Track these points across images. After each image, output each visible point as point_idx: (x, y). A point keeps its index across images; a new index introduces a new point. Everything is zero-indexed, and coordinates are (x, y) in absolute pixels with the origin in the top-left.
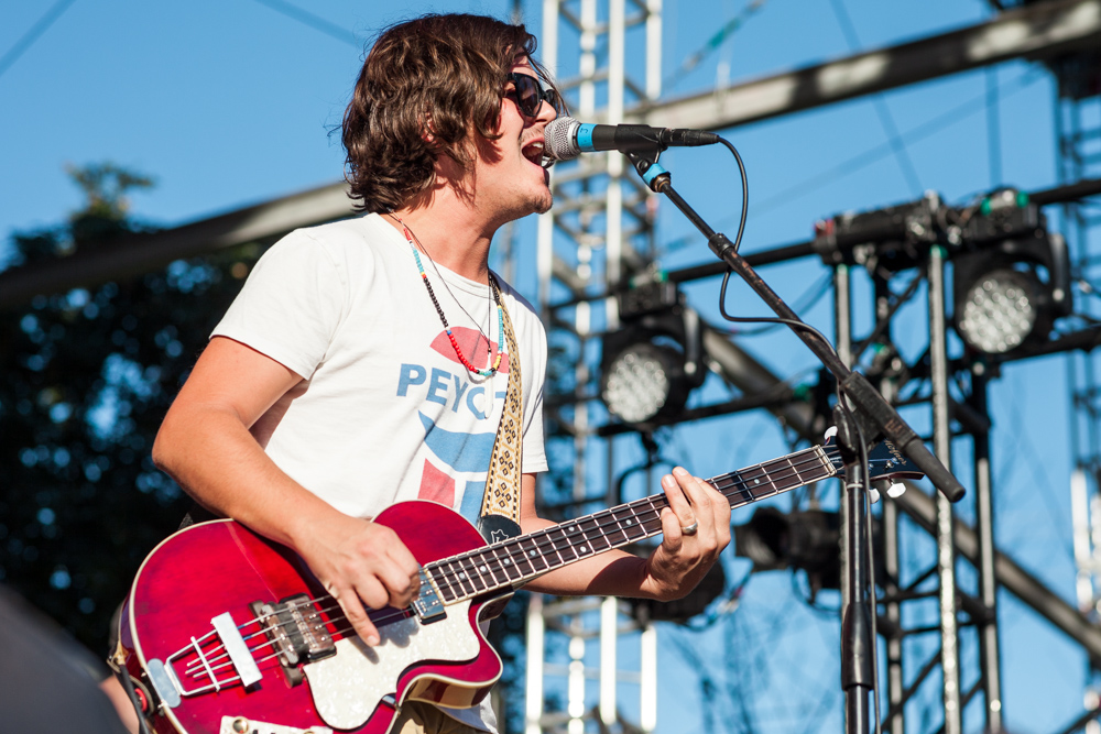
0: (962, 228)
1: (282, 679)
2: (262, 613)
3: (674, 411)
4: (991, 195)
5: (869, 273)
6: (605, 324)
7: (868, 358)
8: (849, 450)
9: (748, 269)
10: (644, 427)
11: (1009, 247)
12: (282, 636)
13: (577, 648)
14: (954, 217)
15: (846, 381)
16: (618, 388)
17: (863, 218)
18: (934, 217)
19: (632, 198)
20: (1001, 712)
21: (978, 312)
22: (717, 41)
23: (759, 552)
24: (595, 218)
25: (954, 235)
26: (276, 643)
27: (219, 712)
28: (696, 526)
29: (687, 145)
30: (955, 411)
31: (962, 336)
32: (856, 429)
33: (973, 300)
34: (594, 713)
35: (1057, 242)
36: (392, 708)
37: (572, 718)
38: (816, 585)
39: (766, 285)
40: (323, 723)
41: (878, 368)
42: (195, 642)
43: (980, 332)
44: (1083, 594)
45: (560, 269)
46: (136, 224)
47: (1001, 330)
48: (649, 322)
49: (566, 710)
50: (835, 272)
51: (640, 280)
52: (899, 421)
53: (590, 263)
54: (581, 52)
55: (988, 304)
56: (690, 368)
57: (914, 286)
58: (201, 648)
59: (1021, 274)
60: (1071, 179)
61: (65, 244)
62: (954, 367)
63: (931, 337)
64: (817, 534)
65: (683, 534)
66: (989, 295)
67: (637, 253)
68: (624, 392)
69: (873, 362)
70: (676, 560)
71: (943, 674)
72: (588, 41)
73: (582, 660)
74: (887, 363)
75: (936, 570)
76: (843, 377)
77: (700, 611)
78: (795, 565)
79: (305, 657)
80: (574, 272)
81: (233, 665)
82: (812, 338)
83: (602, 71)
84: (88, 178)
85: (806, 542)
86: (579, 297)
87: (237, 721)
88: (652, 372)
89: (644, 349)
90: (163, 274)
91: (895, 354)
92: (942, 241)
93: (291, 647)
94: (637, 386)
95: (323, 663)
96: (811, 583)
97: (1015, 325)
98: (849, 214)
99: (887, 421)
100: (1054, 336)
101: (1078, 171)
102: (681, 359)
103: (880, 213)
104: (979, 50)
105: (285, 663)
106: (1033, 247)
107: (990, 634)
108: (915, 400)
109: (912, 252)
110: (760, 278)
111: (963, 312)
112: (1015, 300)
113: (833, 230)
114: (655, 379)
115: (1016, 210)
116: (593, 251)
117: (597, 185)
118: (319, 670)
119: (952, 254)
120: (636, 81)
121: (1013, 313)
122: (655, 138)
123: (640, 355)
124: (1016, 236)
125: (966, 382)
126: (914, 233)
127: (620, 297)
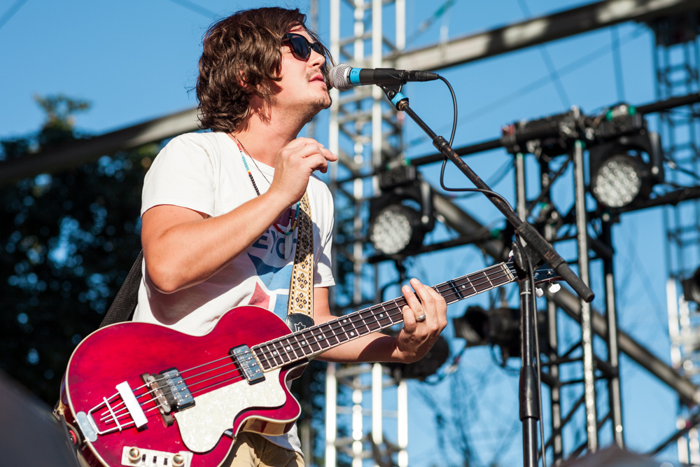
0: (594, 129)
1: (161, 422)
2: (148, 381)
3: (415, 246)
4: (612, 108)
5: (537, 158)
6: (372, 192)
7: (537, 211)
8: (522, 270)
9: (458, 158)
10: (398, 257)
11: (624, 140)
12: (160, 395)
13: (357, 396)
14: (589, 122)
15: (520, 227)
16: (380, 233)
17: (532, 124)
18: (577, 122)
19: (388, 112)
20: (623, 433)
21: (605, 182)
22: (440, 12)
23: (470, 335)
24: (365, 126)
25: (589, 134)
26: (157, 399)
27: (122, 443)
28: (425, 316)
29: (418, 81)
30: (591, 244)
31: (595, 197)
32: (526, 257)
33: (602, 174)
34: (369, 437)
35: (654, 137)
36: (231, 438)
37: (354, 441)
38: (506, 355)
39: (469, 168)
40: (187, 449)
41: (543, 218)
42: (106, 401)
43: (606, 194)
44: (675, 357)
45: (344, 158)
46: (78, 133)
47: (619, 193)
48: (399, 191)
49: (351, 435)
50: (515, 158)
51: (393, 165)
52: (553, 252)
53: (362, 154)
54: (355, 21)
55: (611, 177)
56: (425, 219)
57: (565, 166)
58: (110, 404)
59: (632, 158)
60: (664, 97)
61: (34, 147)
62: (590, 217)
63: (576, 198)
64: (506, 323)
65: (417, 321)
66: (612, 171)
67: (391, 147)
68: (384, 235)
69: (540, 214)
70: (413, 338)
71: (586, 410)
72: (359, 14)
73: (361, 404)
74: (549, 215)
75: (580, 344)
76: (518, 225)
77: (433, 372)
78: (492, 342)
79: (175, 408)
80: (352, 160)
81: (130, 414)
82: (498, 200)
83: (368, 33)
84: (49, 104)
85: (499, 328)
86: (355, 176)
87: (132, 450)
88: (401, 223)
89: (396, 208)
90: (96, 165)
91: (554, 209)
92: (582, 137)
93: (166, 402)
94: (392, 232)
95: (187, 411)
96: (502, 354)
97: (628, 190)
98: (523, 121)
99: (546, 252)
100: (653, 196)
101: (669, 92)
102: (419, 214)
103: (543, 120)
104: (605, 16)
105: (162, 412)
106: (639, 140)
107: (615, 384)
108: (567, 237)
109: (563, 145)
110: (465, 164)
111: (596, 182)
112: (628, 174)
113: (513, 131)
114: (403, 227)
115: (628, 117)
116: (364, 146)
117: (366, 105)
118: (184, 416)
119: (588, 145)
120: (390, 39)
121: (627, 183)
122: (398, 76)
123: (393, 212)
124: (628, 134)
125: (598, 226)
126: (564, 133)
127: (381, 176)
